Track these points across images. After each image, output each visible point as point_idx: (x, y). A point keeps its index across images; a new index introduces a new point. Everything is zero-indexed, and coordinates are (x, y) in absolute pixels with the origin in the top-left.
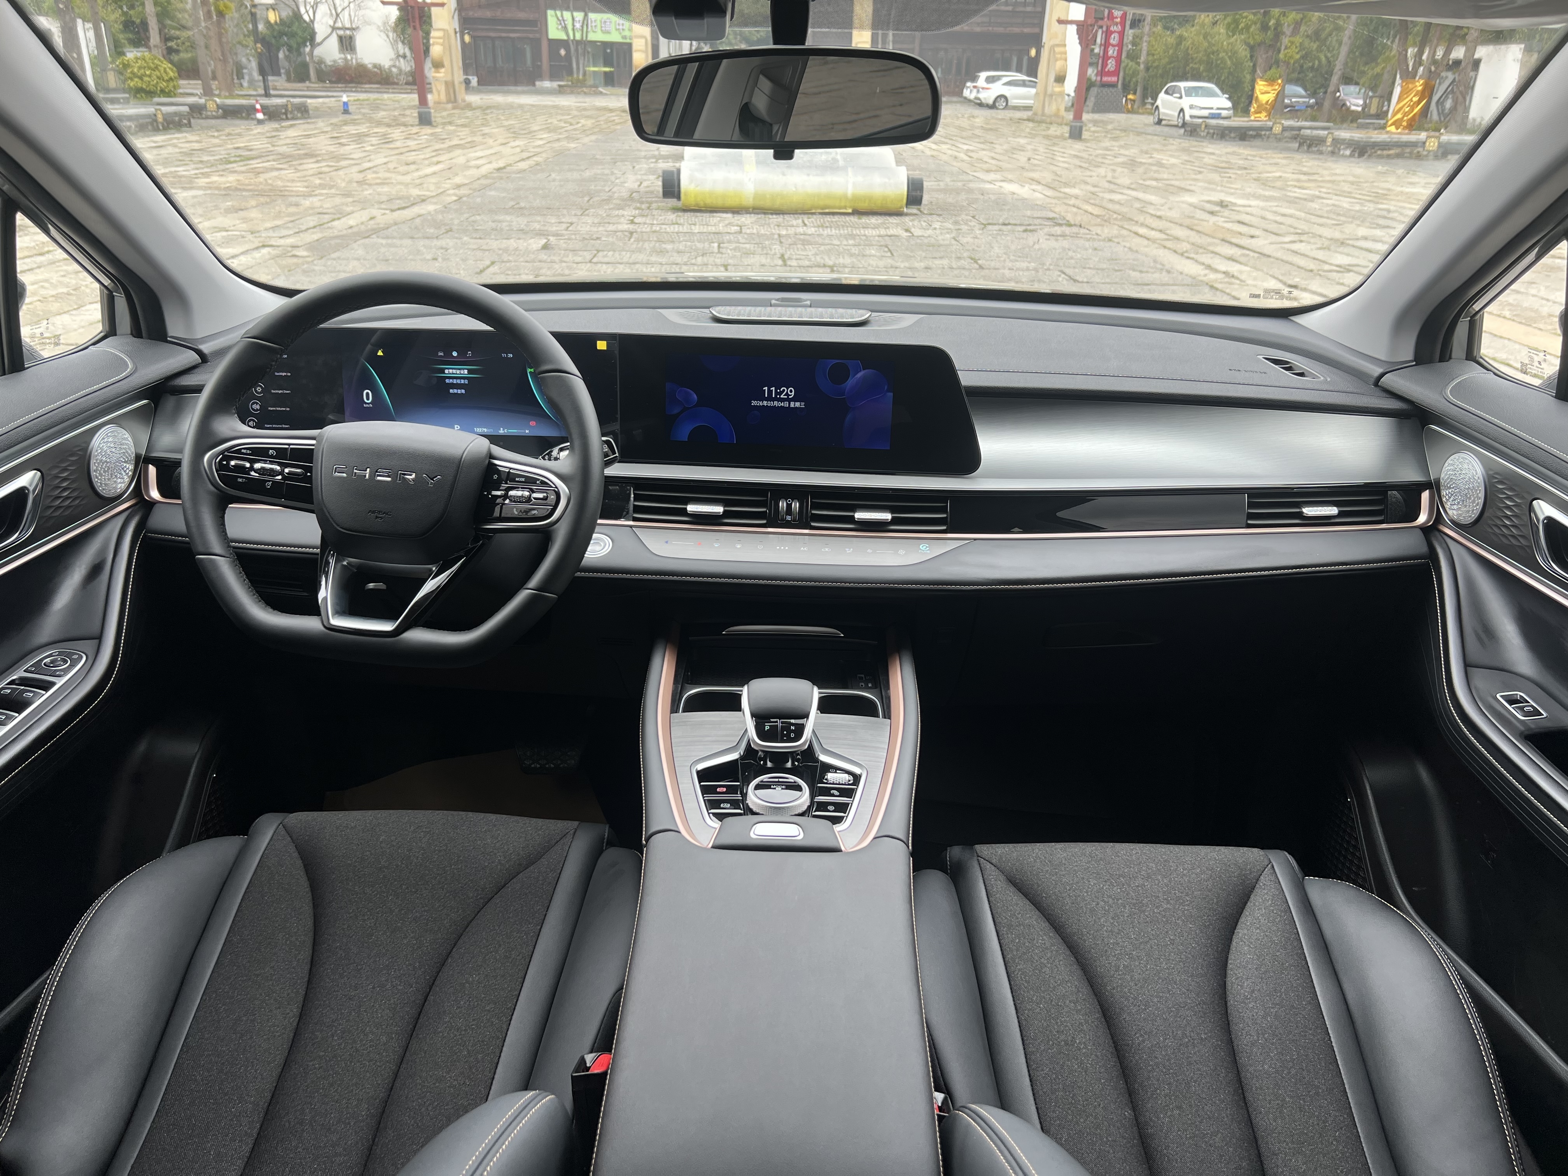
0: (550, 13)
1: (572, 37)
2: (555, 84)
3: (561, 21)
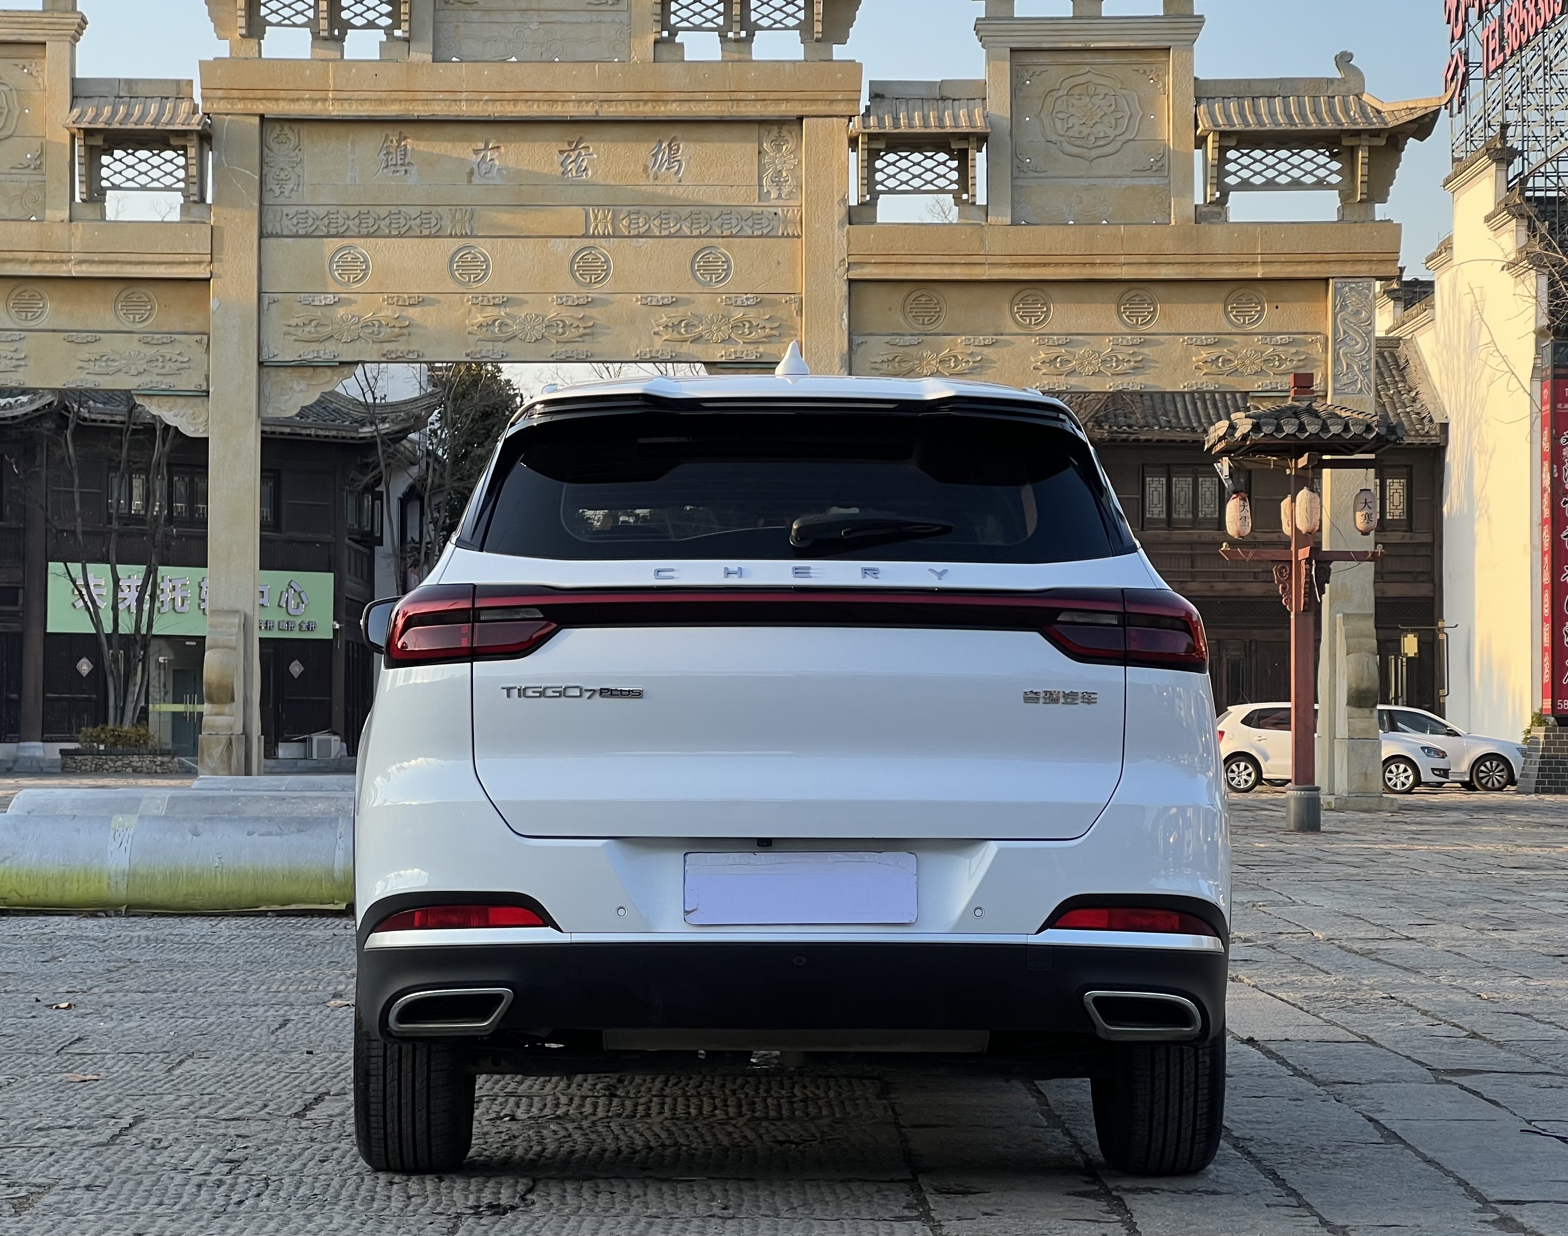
0: (55, 567)
1: (108, 628)
2: (52, 751)
3: (83, 590)
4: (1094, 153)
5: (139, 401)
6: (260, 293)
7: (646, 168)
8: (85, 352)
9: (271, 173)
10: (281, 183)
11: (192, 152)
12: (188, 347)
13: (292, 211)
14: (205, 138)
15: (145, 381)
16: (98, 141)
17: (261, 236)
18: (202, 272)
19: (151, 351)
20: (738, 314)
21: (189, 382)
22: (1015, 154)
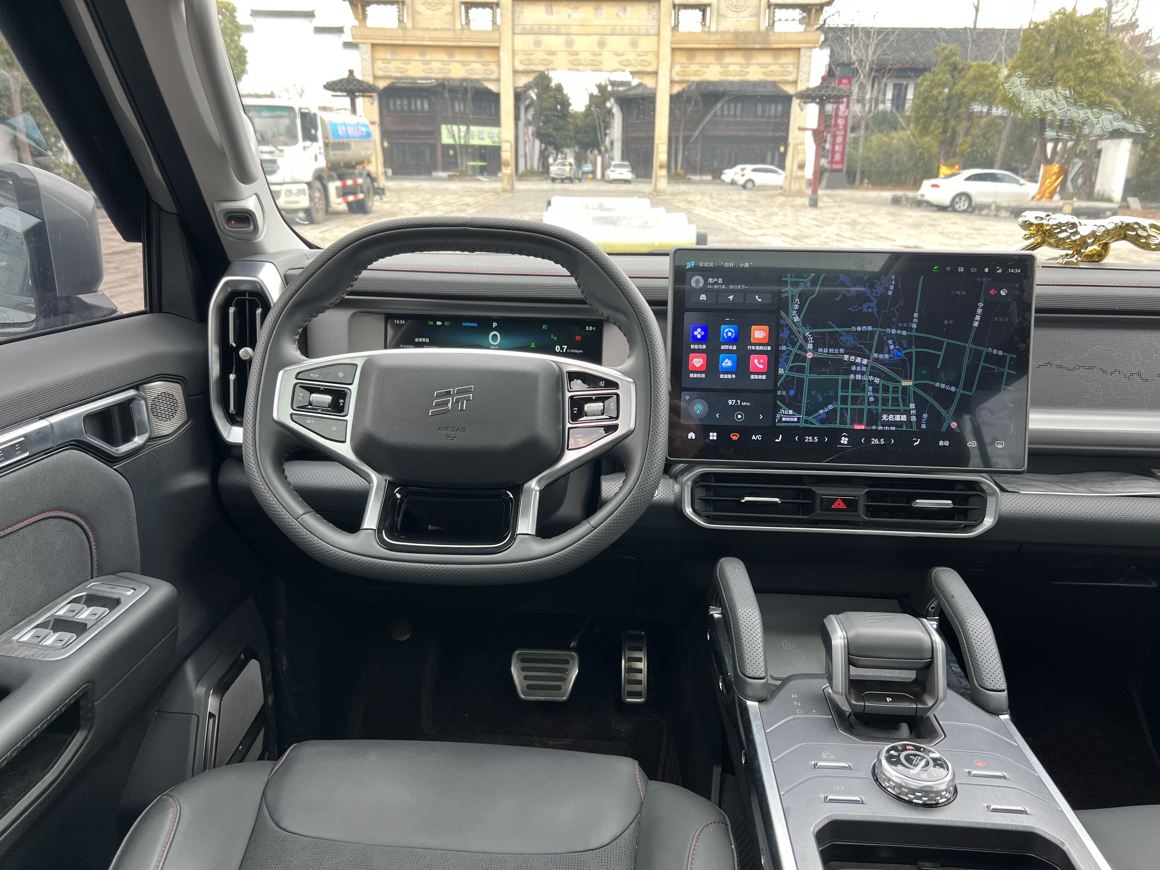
0: (443, 127)
1: (458, 143)
2: (444, 175)
3: (451, 132)
4: (739, 10)
5: (482, 82)
6: (513, 51)
7: (617, 15)
8: (467, 68)
9: (516, 15)
10: (518, 18)
11: (494, 9)
12: (493, 67)
13: (521, 26)
14: (497, 5)
15: (483, 76)
16: (469, 6)
17: (514, 33)
18: (496, 44)
19: (483, 68)
20: (640, 58)
21: (494, 76)
22: (718, 10)
